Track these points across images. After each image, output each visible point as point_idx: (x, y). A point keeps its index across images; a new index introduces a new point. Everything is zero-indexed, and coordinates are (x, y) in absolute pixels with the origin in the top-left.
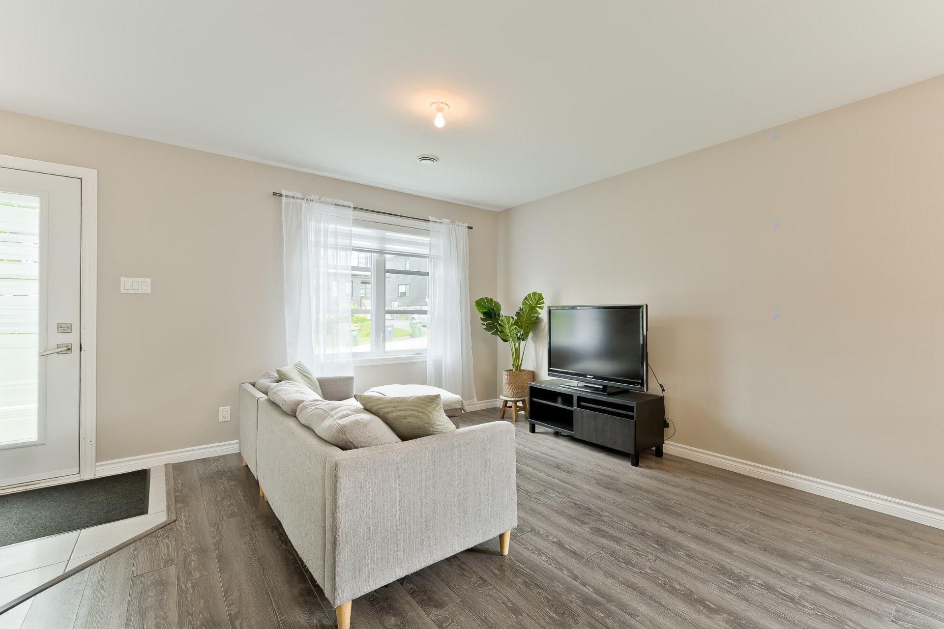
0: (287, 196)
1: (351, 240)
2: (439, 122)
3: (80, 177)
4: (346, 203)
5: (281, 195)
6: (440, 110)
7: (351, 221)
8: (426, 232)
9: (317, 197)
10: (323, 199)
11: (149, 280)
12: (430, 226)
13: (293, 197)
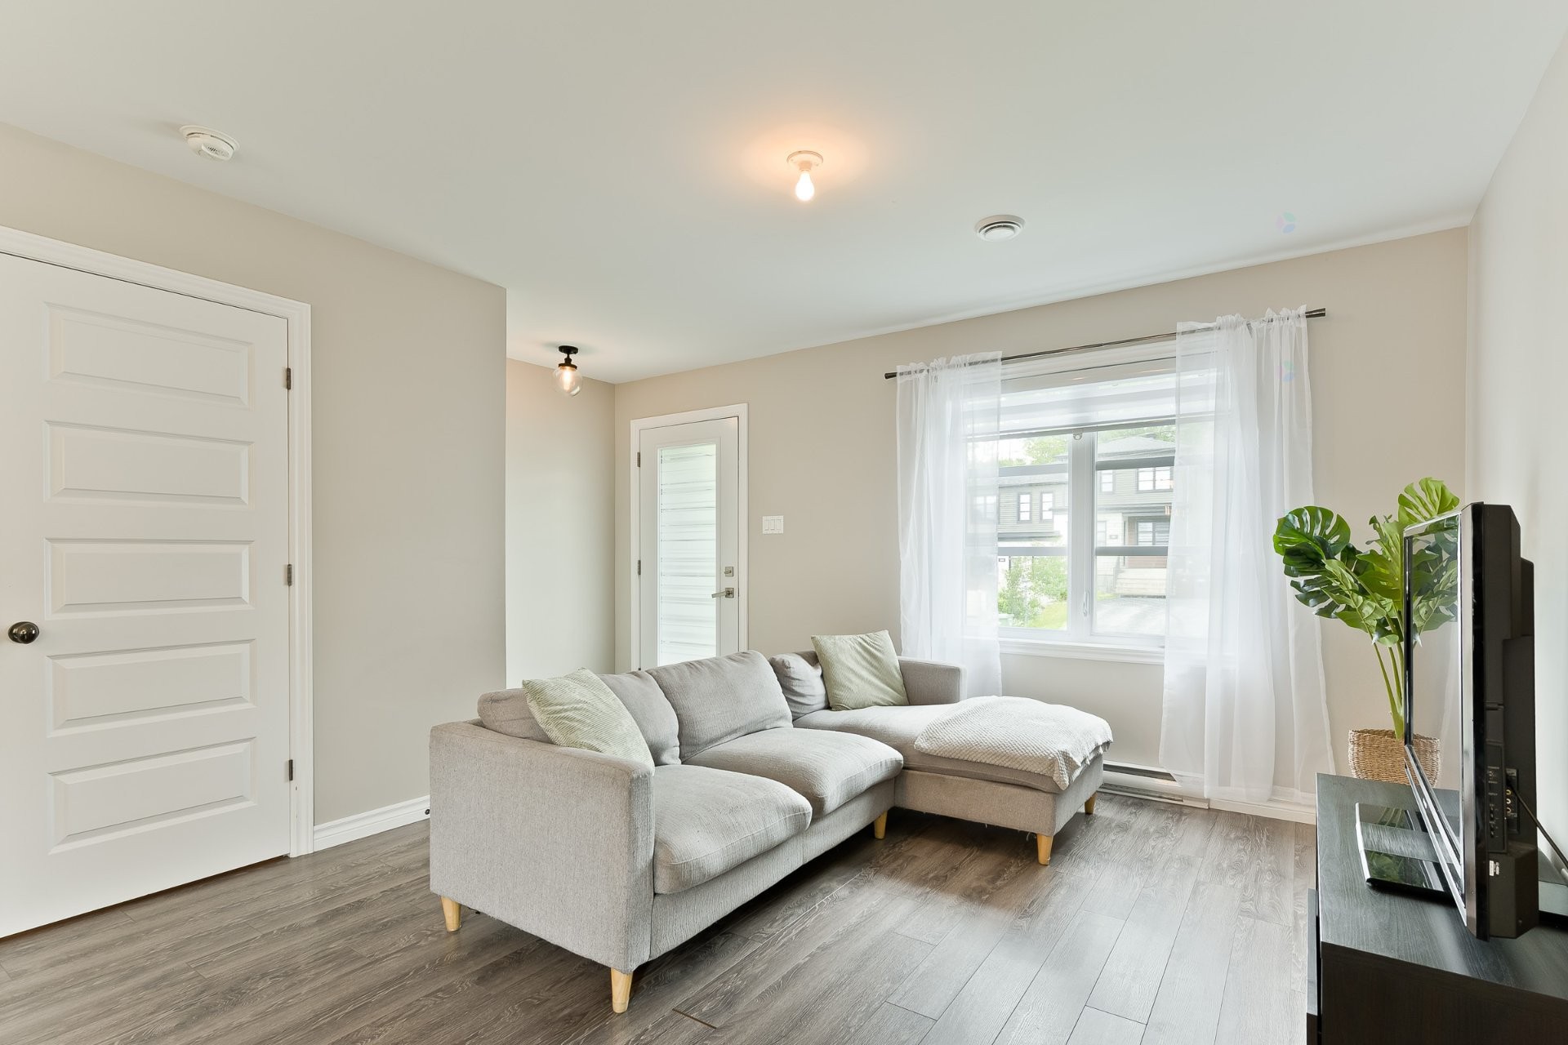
0: (901, 374)
1: (998, 421)
2: (805, 190)
3: (736, 415)
4: (990, 355)
5: (895, 375)
6: (806, 166)
7: (1000, 385)
8: (1163, 364)
9: (943, 360)
10: (954, 360)
11: (782, 517)
12: (1176, 346)
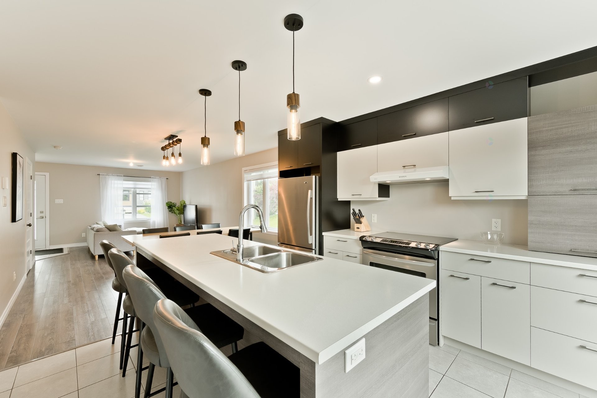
0: (101, 175)
3: (44, 175)
4: (121, 175)
5: (100, 175)
7: (123, 180)
9: (111, 174)
10: (113, 174)
11: (62, 200)
12: (151, 179)
13: (103, 175)
